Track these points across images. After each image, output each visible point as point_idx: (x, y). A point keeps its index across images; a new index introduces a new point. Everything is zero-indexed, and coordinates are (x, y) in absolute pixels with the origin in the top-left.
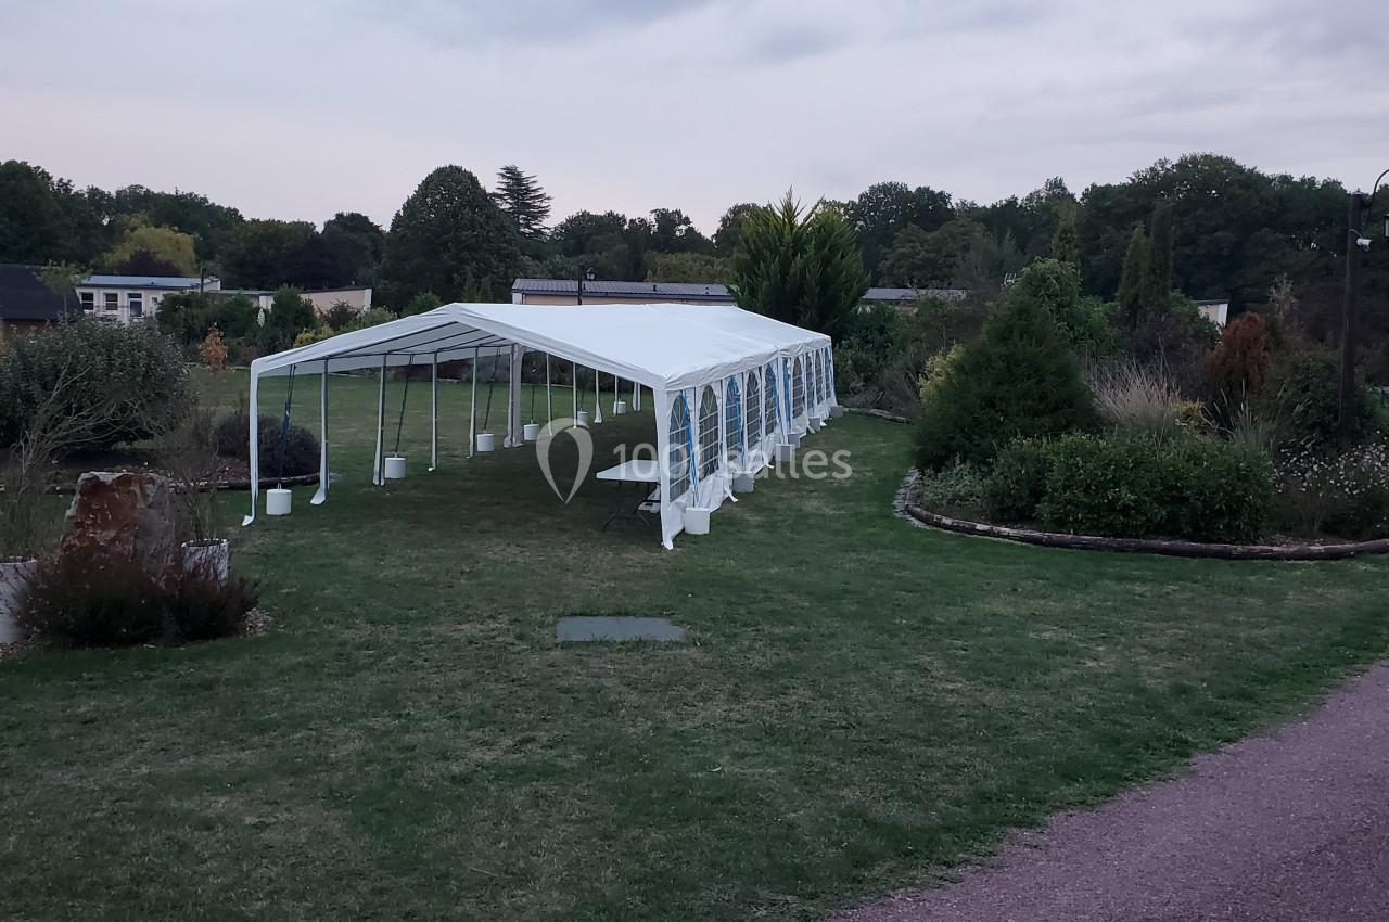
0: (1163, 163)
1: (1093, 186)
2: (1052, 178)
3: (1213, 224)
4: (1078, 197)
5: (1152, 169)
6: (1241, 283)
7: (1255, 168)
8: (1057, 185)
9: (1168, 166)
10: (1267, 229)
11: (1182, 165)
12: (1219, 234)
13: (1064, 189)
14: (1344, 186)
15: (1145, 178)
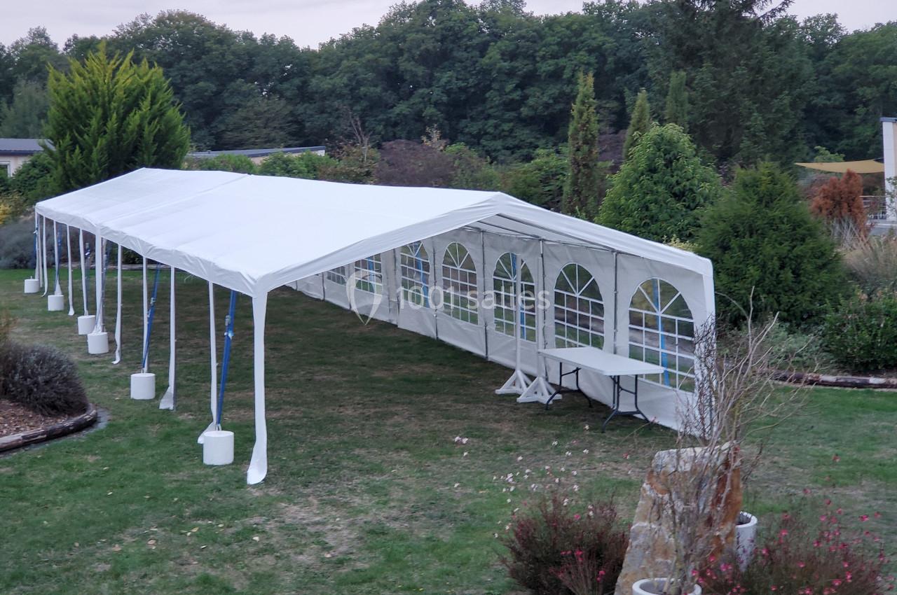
0: (144, 19)
1: (75, 38)
2: (34, 27)
3: (196, 75)
4: (61, 47)
5: (135, 24)
6: (223, 128)
7: (225, 25)
8: (40, 34)
9: (150, 21)
10: (240, 80)
11: (160, 21)
12: (201, 84)
13: (47, 39)
14: (296, 43)
15: (129, 32)
